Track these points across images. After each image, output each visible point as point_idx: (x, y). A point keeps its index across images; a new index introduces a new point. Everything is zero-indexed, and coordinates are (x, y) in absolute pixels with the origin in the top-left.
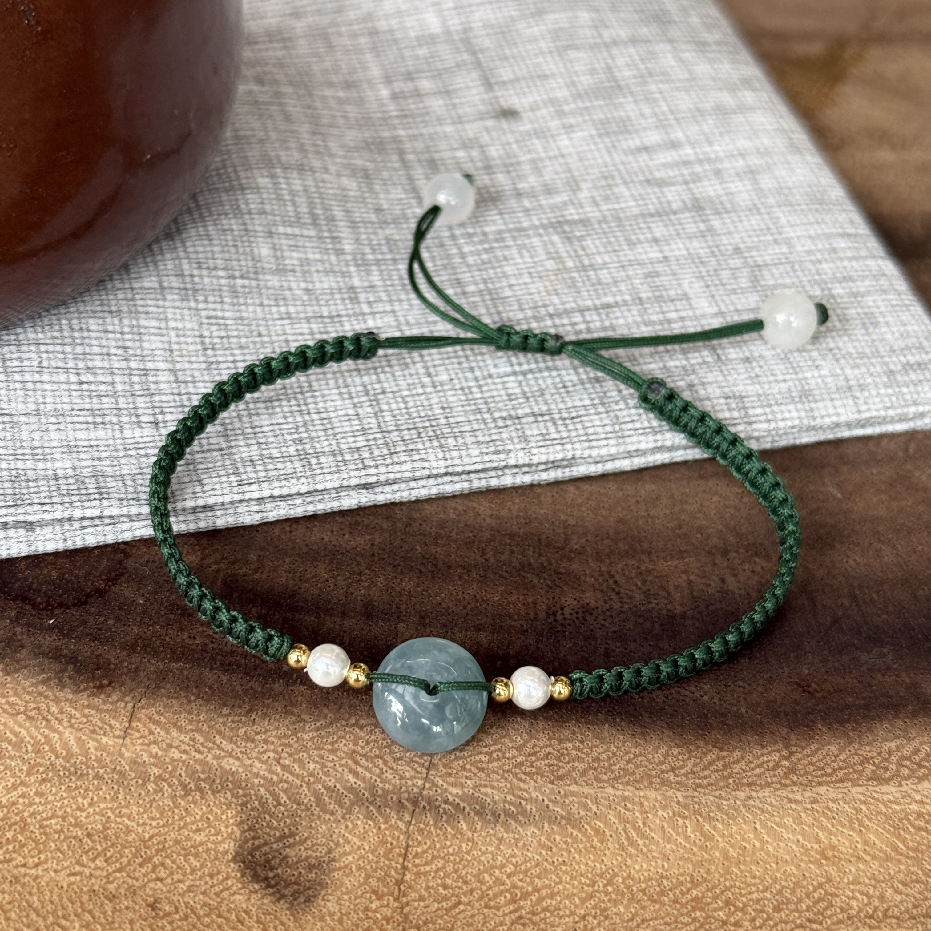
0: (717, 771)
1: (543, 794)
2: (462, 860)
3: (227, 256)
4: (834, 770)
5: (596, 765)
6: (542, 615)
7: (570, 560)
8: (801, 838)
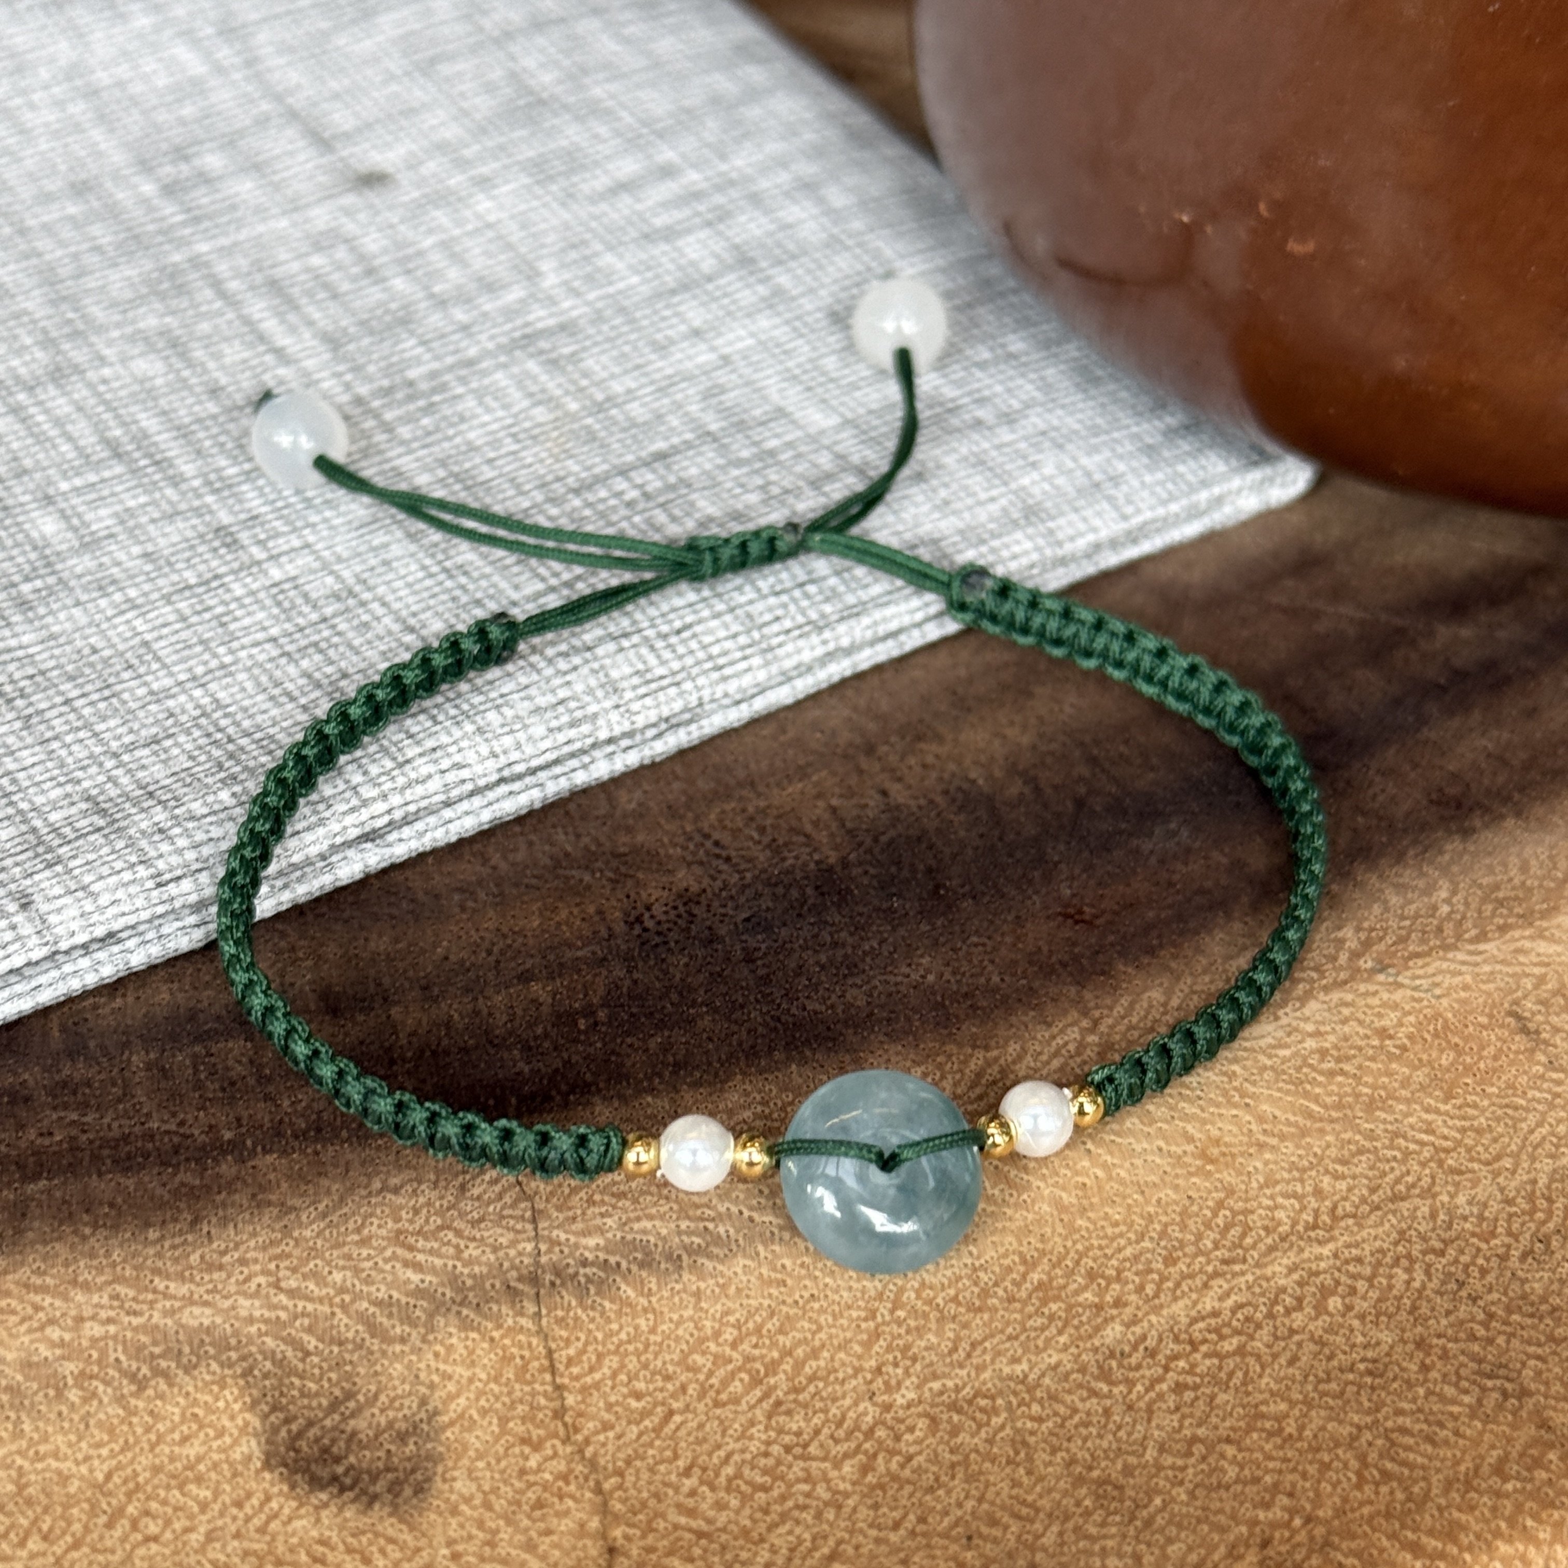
6: (619, 927)
7: (629, 830)
8: (1162, 1144)
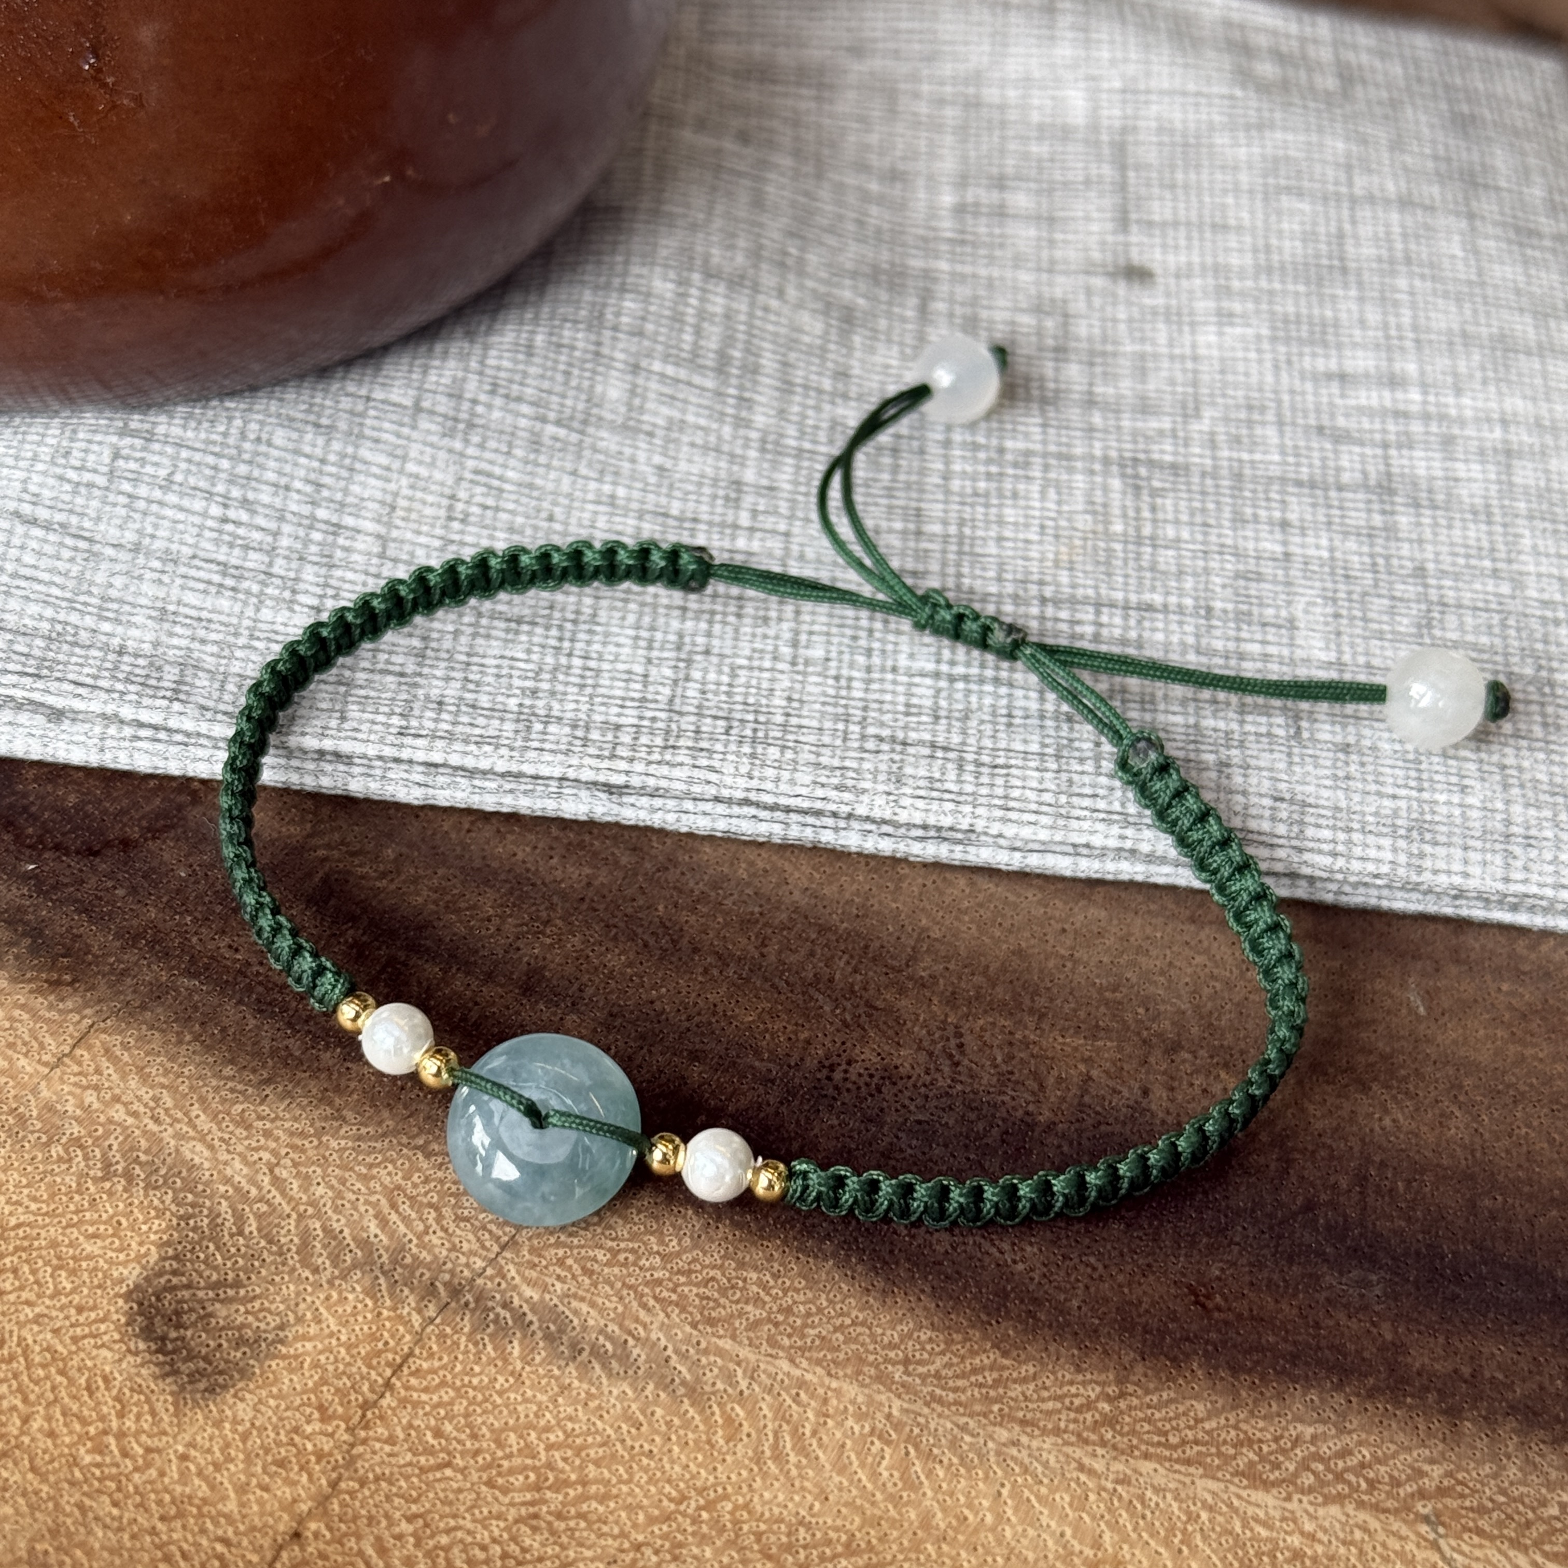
0: (981, 1386)
1: (670, 1338)
2: (486, 1400)
3: (546, 385)
4: (1184, 1442)
5: (780, 1318)
6: (811, 1063)
7: (902, 991)
8: (1069, 1532)
